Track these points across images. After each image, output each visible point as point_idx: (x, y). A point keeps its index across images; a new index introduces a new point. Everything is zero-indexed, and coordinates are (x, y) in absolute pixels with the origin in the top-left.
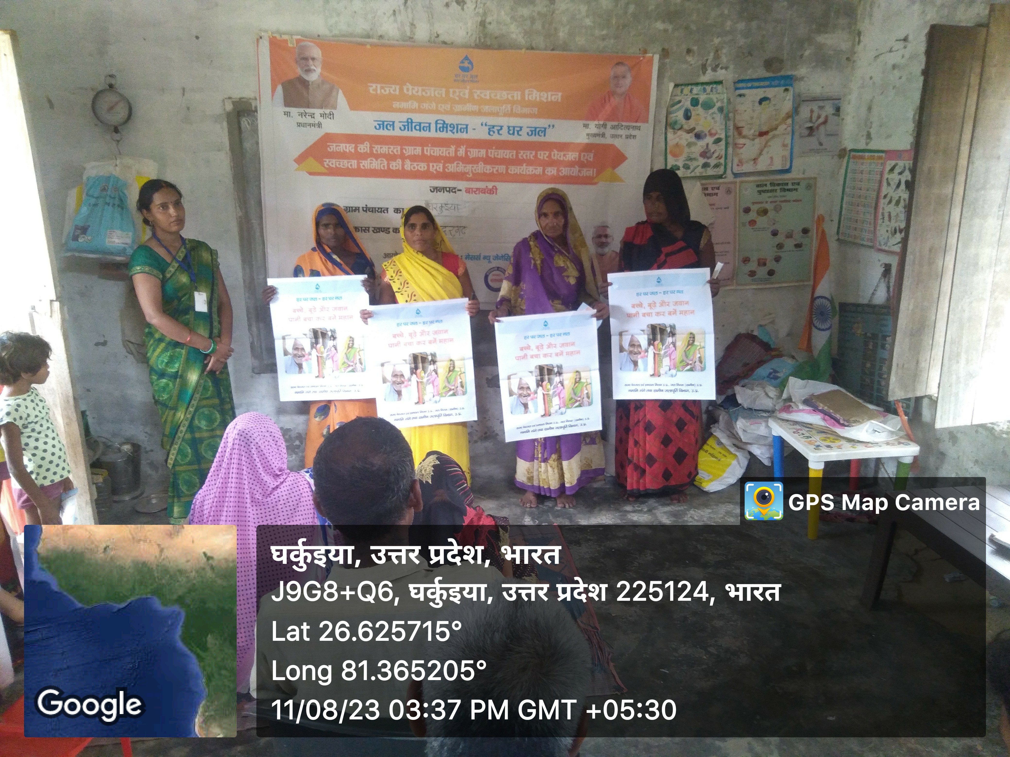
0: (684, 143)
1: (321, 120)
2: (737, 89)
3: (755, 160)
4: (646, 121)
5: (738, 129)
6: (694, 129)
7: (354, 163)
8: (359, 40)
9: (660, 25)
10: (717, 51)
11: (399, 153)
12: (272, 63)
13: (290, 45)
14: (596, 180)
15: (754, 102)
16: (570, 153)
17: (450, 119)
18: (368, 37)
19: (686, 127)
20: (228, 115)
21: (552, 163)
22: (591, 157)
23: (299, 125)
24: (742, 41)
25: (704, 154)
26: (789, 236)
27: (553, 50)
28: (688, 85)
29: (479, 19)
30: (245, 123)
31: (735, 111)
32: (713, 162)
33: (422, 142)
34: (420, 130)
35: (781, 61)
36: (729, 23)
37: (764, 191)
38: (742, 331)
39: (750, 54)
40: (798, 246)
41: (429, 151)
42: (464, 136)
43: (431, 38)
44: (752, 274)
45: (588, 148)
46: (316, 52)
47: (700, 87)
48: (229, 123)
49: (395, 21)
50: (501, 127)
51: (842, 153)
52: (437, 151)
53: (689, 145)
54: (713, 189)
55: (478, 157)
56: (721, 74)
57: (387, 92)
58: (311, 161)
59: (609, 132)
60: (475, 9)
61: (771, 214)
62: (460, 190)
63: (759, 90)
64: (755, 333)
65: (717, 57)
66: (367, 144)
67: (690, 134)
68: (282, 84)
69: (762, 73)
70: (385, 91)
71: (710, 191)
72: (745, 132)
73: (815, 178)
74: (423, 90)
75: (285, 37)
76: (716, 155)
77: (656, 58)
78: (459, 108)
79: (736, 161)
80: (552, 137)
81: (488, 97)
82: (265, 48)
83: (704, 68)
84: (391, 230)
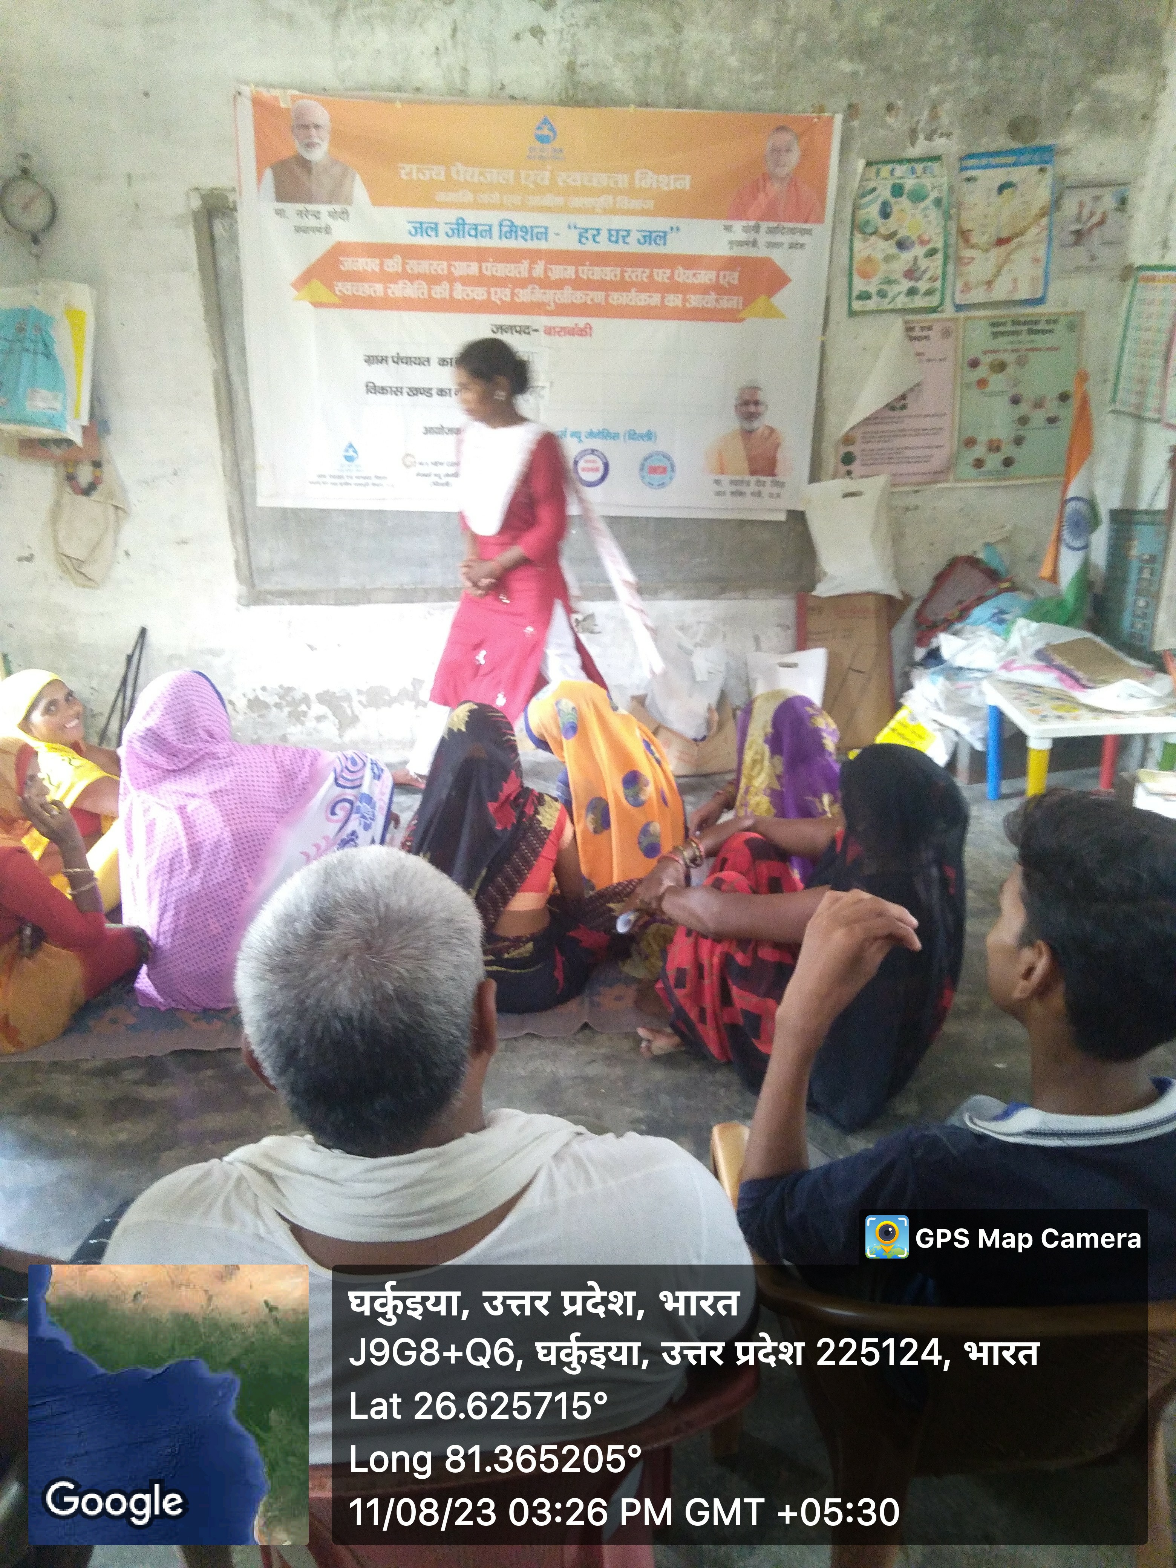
0: (879, 256)
1: (330, 221)
2: (963, 169)
3: (989, 283)
4: (820, 220)
5: (964, 234)
6: (895, 233)
7: (378, 289)
8: (384, 94)
9: (846, 66)
10: (935, 107)
11: (446, 272)
12: (256, 133)
13: (283, 105)
14: (741, 316)
15: (990, 190)
16: (703, 272)
17: (521, 219)
18: (398, 89)
19: (883, 230)
20: (195, 214)
21: (675, 287)
22: (733, 277)
23: (298, 229)
24: (974, 90)
25: (910, 274)
26: (1039, 404)
27: (679, 107)
28: (887, 162)
29: (565, 59)
30: (219, 227)
31: (959, 205)
32: (923, 286)
33: (480, 255)
34: (476, 236)
35: (1035, 123)
36: (954, 60)
37: (1002, 334)
38: (962, 551)
39: (987, 111)
40: (1052, 420)
41: (493, 269)
42: (543, 245)
43: (492, 91)
44: (979, 463)
45: (731, 263)
46: (321, 115)
47: (905, 167)
48: (197, 229)
49: (438, 64)
50: (598, 230)
51: (1128, 272)
52: (503, 270)
53: (888, 259)
54: (922, 328)
55: (565, 279)
56: (940, 144)
57: (427, 178)
58: (316, 284)
59: (763, 238)
60: (560, 42)
61: (1010, 370)
62: (536, 330)
63: (1000, 170)
64: (981, 555)
65: (934, 116)
66: (398, 259)
67: (890, 242)
68: (274, 169)
69: (1003, 141)
70: (424, 174)
71: (917, 333)
72: (975, 239)
73: (1082, 314)
74: (481, 174)
75: (276, 92)
76: (928, 275)
77: (839, 118)
78: (535, 200)
79: (959, 285)
80: (675, 246)
81: (578, 184)
82: (246, 111)
83: (913, 134)
84: (434, 392)
